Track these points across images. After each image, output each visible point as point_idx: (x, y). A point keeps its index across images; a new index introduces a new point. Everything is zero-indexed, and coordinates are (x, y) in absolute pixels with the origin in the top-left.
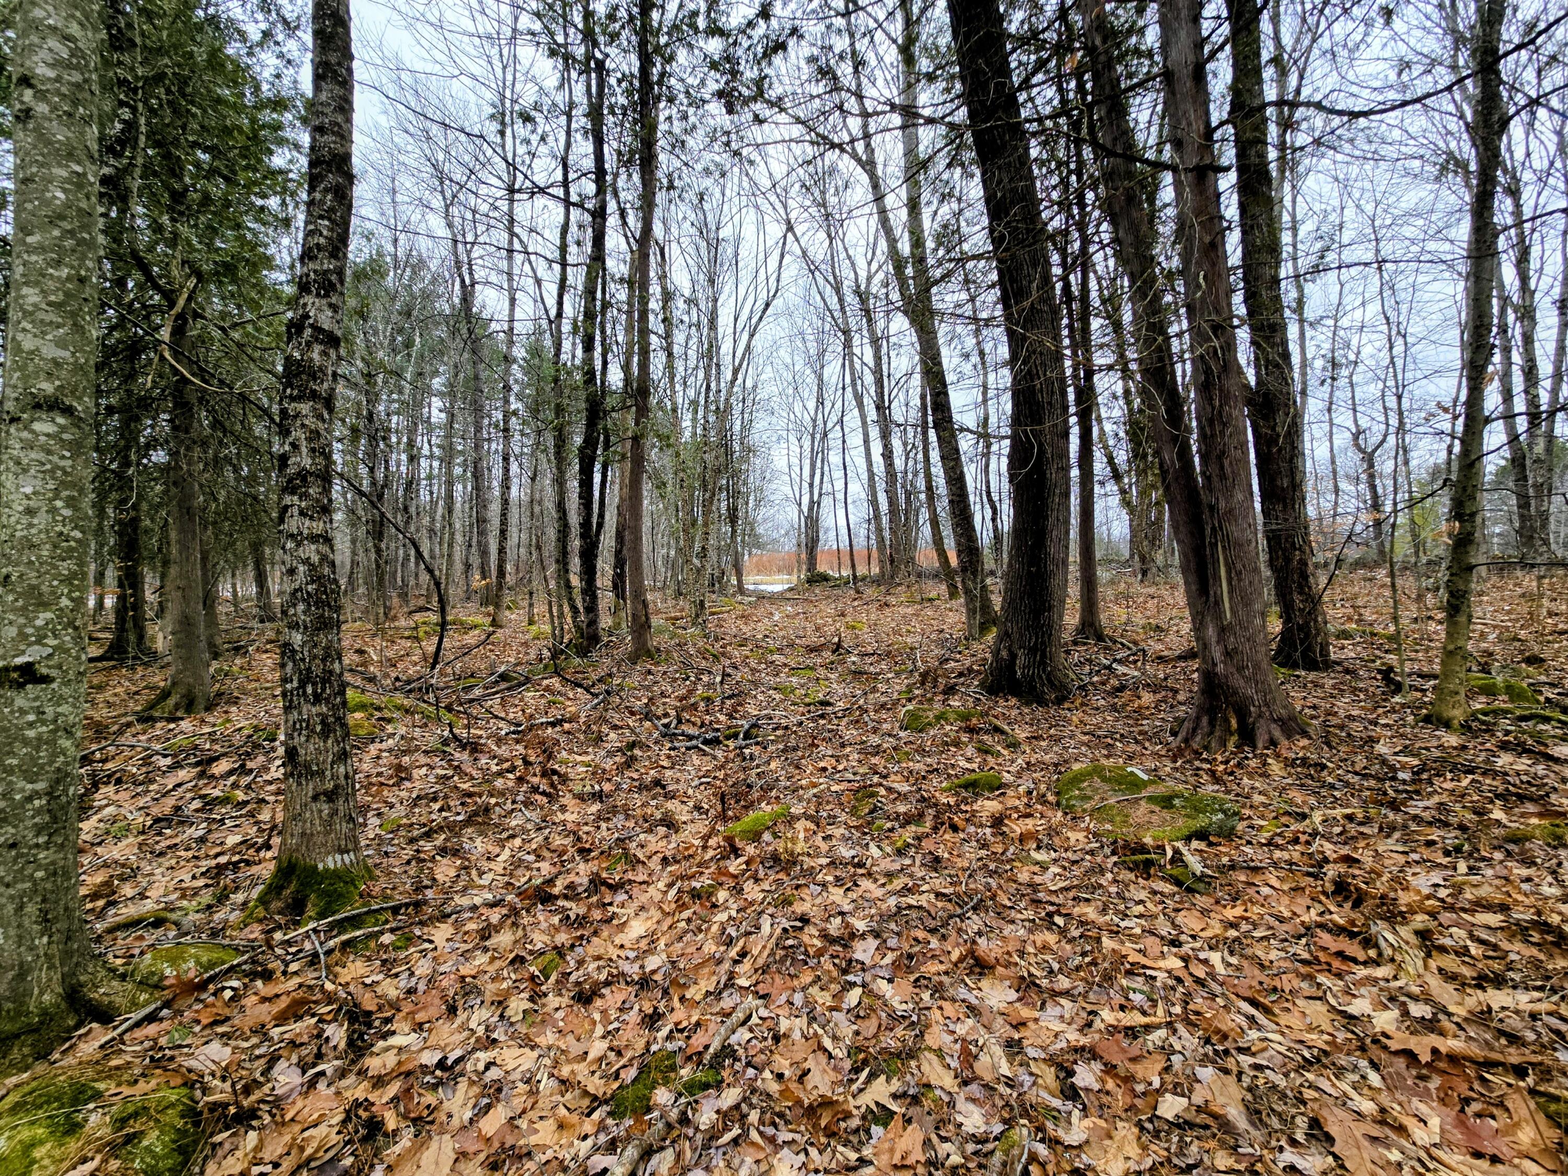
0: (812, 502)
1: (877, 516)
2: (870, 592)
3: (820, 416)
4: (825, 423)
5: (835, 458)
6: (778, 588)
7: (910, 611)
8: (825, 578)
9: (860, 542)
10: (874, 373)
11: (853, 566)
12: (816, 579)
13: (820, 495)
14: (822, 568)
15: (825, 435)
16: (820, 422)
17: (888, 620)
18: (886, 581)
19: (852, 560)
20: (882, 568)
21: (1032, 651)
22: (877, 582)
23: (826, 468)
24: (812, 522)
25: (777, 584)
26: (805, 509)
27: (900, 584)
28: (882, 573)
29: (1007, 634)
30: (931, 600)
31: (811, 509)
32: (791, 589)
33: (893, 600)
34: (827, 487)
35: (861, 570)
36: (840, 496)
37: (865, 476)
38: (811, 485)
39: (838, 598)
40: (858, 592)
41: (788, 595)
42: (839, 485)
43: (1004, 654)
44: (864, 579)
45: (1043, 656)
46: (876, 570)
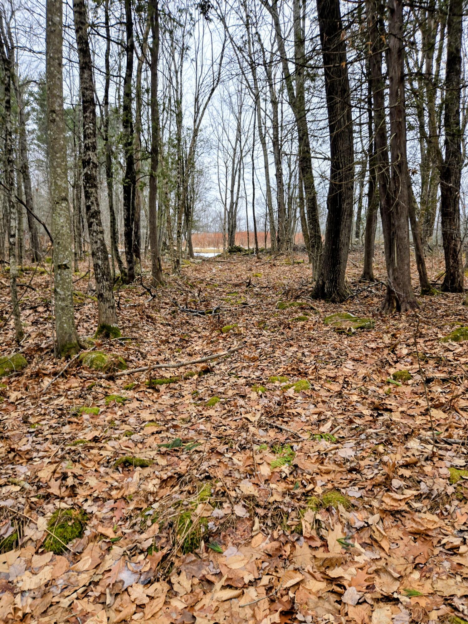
0: (232, 203)
1: (271, 214)
2: (265, 258)
3: (238, 146)
4: (241, 151)
5: (248, 176)
6: (211, 255)
7: (287, 268)
8: (239, 250)
9: (260, 226)
10: (272, 121)
11: (256, 243)
12: (234, 250)
13: (238, 198)
14: (237, 244)
15: (241, 158)
16: (238, 150)
17: (274, 273)
18: (275, 252)
19: (256, 240)
20: (273, 244)
21: (331, 281)
22: (269, 252)
23: (241, 182)
24: (232, 214)
25: (210, 253)
26: (228, 207)
27: (282, 254)
28: (273, 248)
29: (322, 274)
30: (298, 263)
31: (231, 207)
32: (219, 256)
33: (278, 263)
34: (242, 193)
35: (261, 245)
36: (250, 199)
37: (265, 188)
38: (232, 191)
39: (247, 261)
40: (259, 258)
41: (218, 259)
42: (250, 192)
43: (320, 282)
44: (262, 251)
45: (336, 282)
46: (269, 246)
